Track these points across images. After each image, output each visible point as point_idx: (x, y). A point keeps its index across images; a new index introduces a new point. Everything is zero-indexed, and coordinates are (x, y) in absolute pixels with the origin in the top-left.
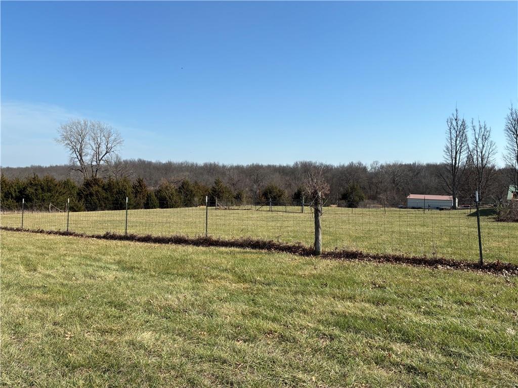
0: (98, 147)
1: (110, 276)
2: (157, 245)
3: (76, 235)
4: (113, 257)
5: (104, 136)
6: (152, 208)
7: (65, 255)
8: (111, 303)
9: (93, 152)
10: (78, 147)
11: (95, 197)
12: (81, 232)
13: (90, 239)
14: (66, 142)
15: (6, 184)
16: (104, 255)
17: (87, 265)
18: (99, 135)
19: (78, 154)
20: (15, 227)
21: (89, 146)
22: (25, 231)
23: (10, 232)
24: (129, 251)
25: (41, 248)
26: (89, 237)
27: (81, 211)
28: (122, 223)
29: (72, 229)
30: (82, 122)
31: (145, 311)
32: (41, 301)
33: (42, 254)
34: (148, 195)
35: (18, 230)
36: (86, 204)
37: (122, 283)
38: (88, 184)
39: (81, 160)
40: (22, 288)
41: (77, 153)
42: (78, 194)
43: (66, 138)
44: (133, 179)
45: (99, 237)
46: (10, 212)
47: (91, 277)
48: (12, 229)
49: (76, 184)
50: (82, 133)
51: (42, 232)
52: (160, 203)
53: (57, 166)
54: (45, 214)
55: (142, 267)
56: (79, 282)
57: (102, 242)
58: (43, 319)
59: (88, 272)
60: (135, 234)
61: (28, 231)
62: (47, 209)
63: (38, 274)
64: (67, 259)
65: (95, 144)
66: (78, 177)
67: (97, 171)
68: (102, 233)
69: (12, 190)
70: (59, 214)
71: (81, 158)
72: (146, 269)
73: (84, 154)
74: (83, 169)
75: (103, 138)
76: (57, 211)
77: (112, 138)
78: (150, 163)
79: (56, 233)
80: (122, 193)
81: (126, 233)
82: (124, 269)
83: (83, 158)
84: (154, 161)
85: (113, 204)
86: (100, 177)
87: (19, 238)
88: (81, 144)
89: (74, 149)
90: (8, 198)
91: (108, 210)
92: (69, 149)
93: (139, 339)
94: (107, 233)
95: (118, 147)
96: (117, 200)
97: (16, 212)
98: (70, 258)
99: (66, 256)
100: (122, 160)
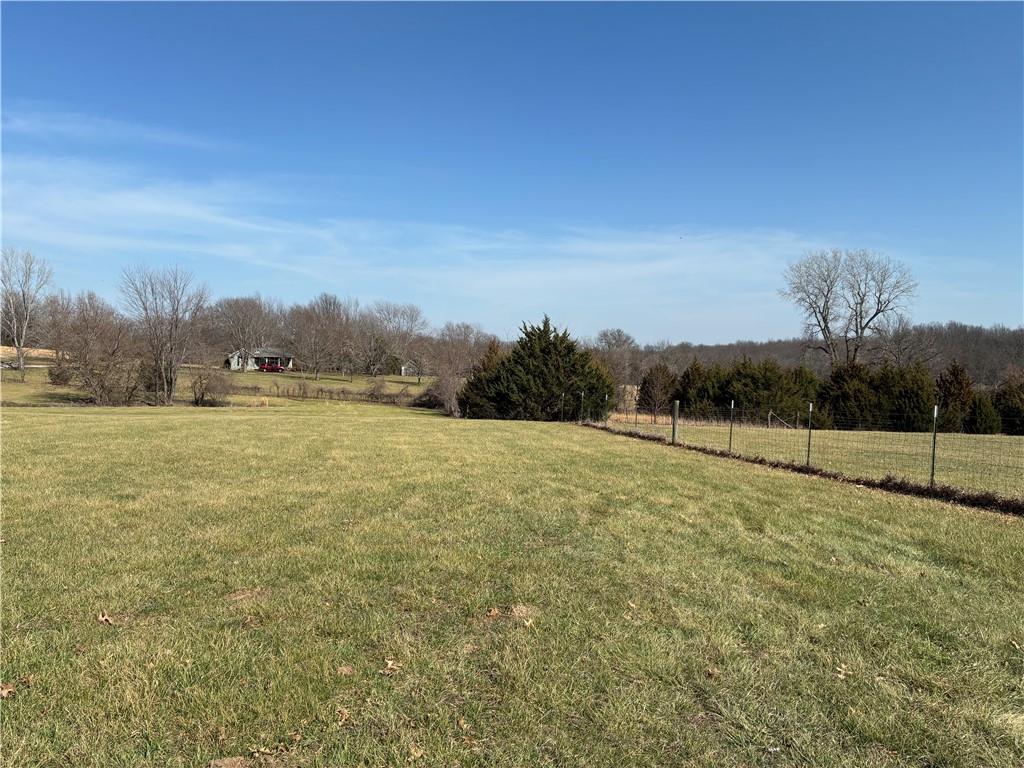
0: (860, 301)
1: (909, 569)
2: (1011, 518)
3: (824, 475)
4: (908, 530)
5: (873, 279)
6: (985, 433)
7: (809, 511)
8: (921, 628)
9: (849, 312)
10: (821, 303)
11: (852, 403)
12: (834, 471)
13: (853, 487)
14: (799, 296)
15: (699, 375)
16: (888, 522)
17: (856, 538)
18: (864, 277)
19: (820, 318)
20: (718, 449)
21: (841, 300)
22: (734, 457)
23: (711, 457)
24: (943, 523)
25: (765, 491)
26: (849, 481)
27: (825, 429)
28: (915, 460)
29: (815, 461)
30: (830, 255)
31: (1003, 664)
32: (781, 590)
33: (768, 503)
34: (974, 403)
35: (723, 454)
36: (835, 415)
37: (939, 589)
38: (838, 377)
39: (826, 330)
40: (745, 559)
41: (818, 315)
42: (820, 395)
43: (799, 288)
44: (937, 366)
45: (870, 484)
46: (703, 423)
47: (867, 562)
48: (713, 453)
49: (816, 376)
50: (829, 276)
51: (762, 462)
52: (1004, 421)
53: (780, 341)
54: (763, 430)
55: (981, 562)
56: (844, 568)
57: (879, 495)
58: (790, 624)
59: (860, 553)
60: (953, 487)
61: (739, 458)
62: (764, 421)
63: (765, 540)
64: (815, 519)
65: (854, 295)
66: (818, 363)
67: (856, 350)
68: (878, 476)
69: (709, 384)
70: (785, 431)
71: (826, 326)
72: (992, 570)
73: (832, 316)
74: (828, 346)
75: (872, 283)
76: (781, 425)
77: (892, 280)
78: (978, 333)
79: (786, 467)
80: (912, 395)
81: (932, 481)
82: (938, 560)
83: (829, 325)
84: (987, 325)
85: (891, 417)
86: (864, 362)
87: (726, 469)
88: (826, 297)
89: (813, 307)
90: (703, 397)
91: (879, 430)
92: (803, 309)
93: (997, 722)
94: (889, 477)
95: (903, 300)
96: (900, 410)
97: (715, 423)
98: (820, 519)
99: (811, 513)
100: (911, 328)
